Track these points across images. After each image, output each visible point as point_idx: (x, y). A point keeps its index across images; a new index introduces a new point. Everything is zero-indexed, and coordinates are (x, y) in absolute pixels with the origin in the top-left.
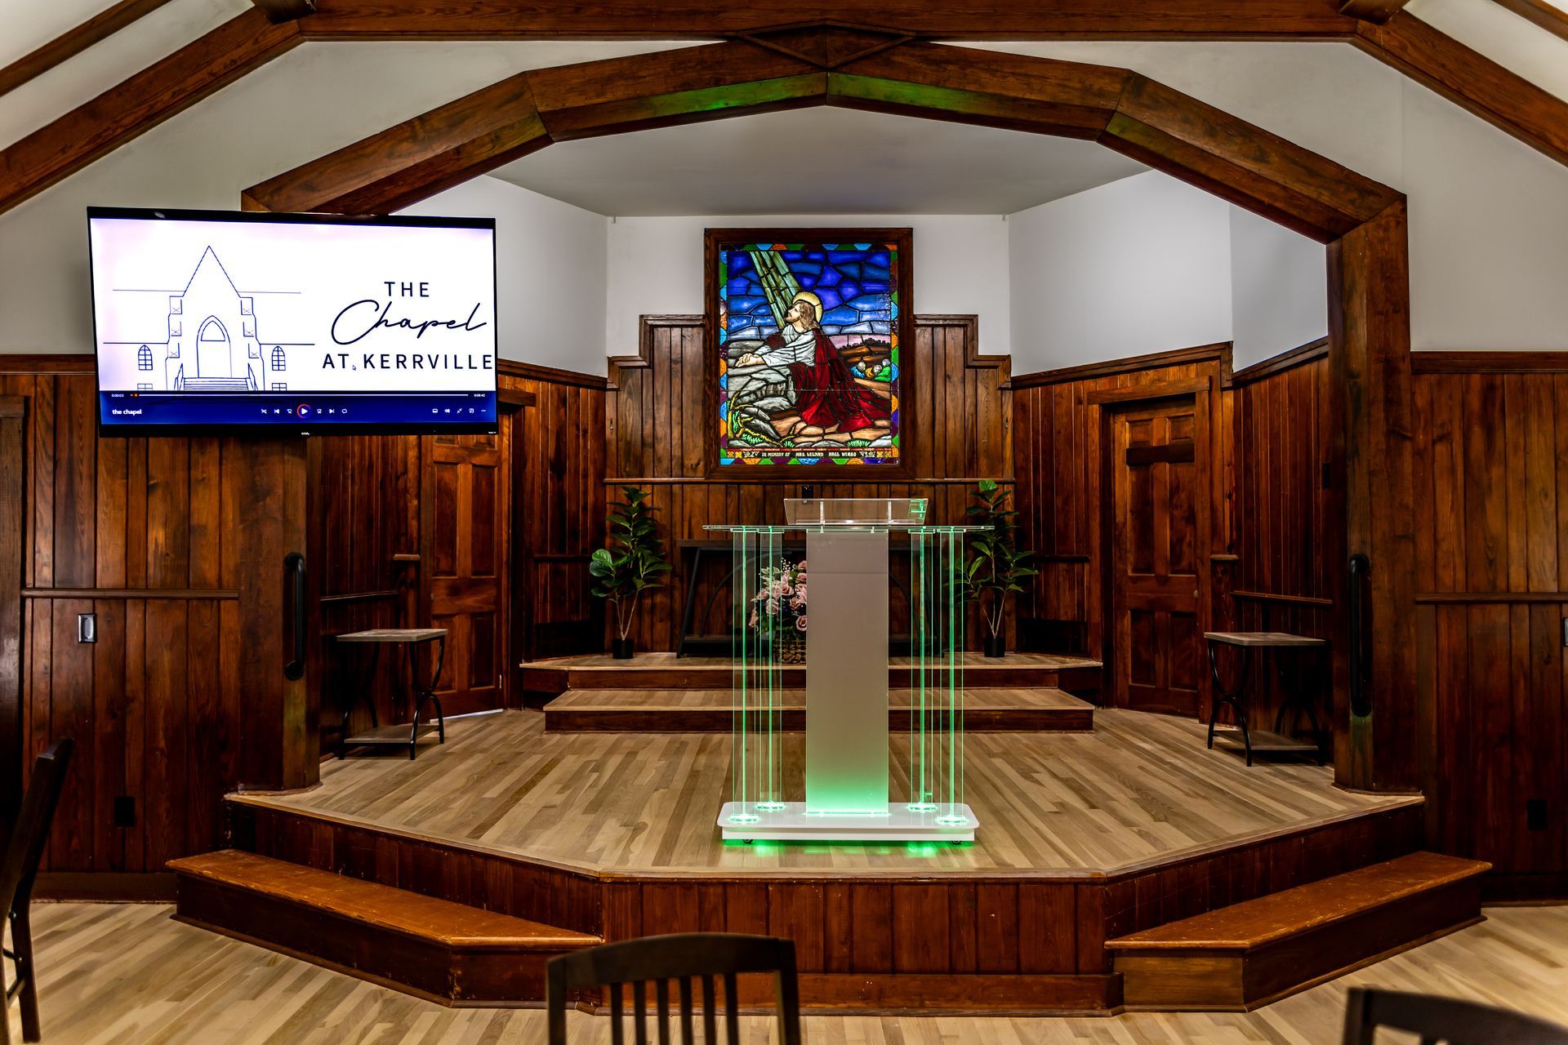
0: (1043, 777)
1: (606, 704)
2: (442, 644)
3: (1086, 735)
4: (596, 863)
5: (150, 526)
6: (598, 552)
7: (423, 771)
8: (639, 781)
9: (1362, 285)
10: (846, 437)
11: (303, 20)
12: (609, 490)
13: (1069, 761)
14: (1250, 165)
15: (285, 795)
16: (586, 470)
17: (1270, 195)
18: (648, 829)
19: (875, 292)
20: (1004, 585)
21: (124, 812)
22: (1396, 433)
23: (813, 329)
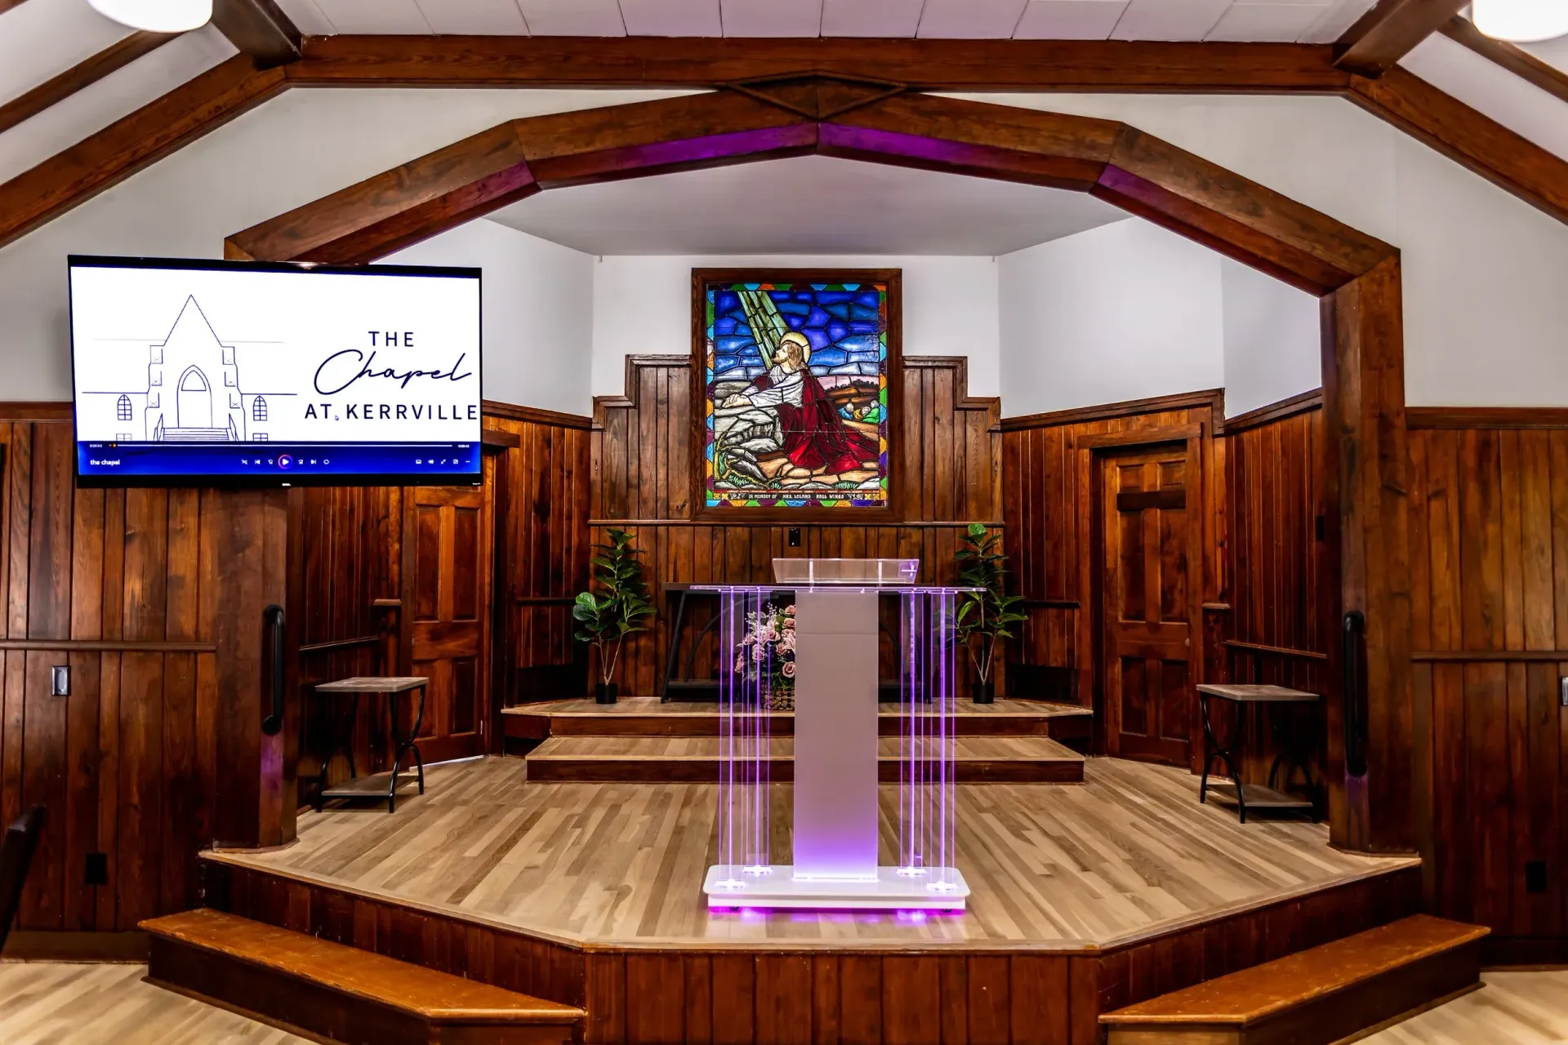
0: (1034, 835)
1: (589, 754)
2: (423, 693)
3: (1077, 787)
4: (579, 932)
5: (127, 577)
6: (581, 595)
7: (403, 826)
8: (622, 839)
9: (1356, 339)
10: (833, 479)
11: (290, 67)
12: (593, 532)
13: (1059, 816)
14: (1243, 219)
15: (260, 853)
16: (570, 510)
17: (1265, 249)
18: (632, 894)
19: (864, 333)
20: (993, 630)
21: (95, 870)
22: (1391, 490)
23: (801, 370)
